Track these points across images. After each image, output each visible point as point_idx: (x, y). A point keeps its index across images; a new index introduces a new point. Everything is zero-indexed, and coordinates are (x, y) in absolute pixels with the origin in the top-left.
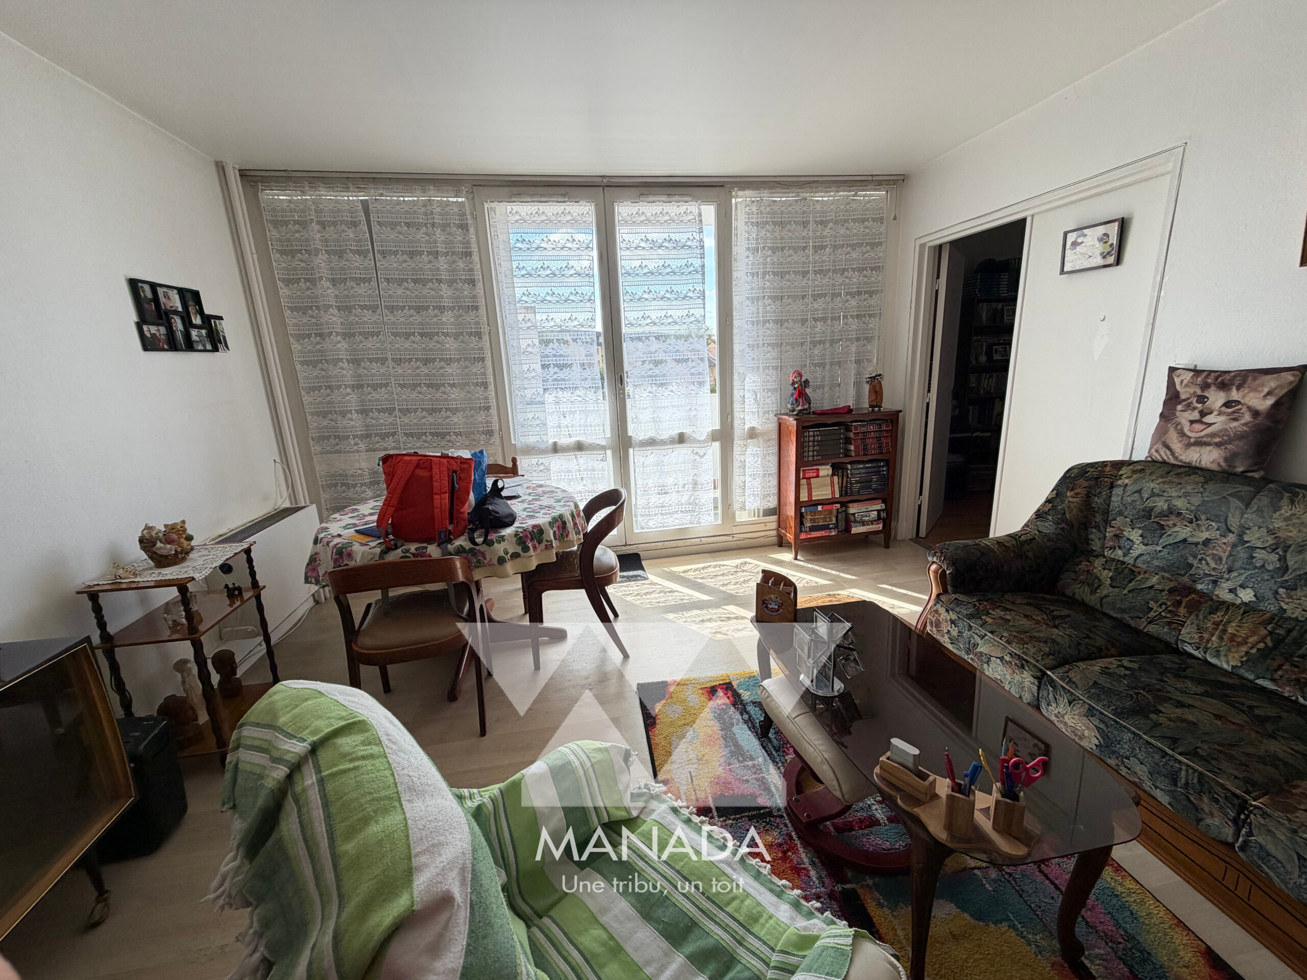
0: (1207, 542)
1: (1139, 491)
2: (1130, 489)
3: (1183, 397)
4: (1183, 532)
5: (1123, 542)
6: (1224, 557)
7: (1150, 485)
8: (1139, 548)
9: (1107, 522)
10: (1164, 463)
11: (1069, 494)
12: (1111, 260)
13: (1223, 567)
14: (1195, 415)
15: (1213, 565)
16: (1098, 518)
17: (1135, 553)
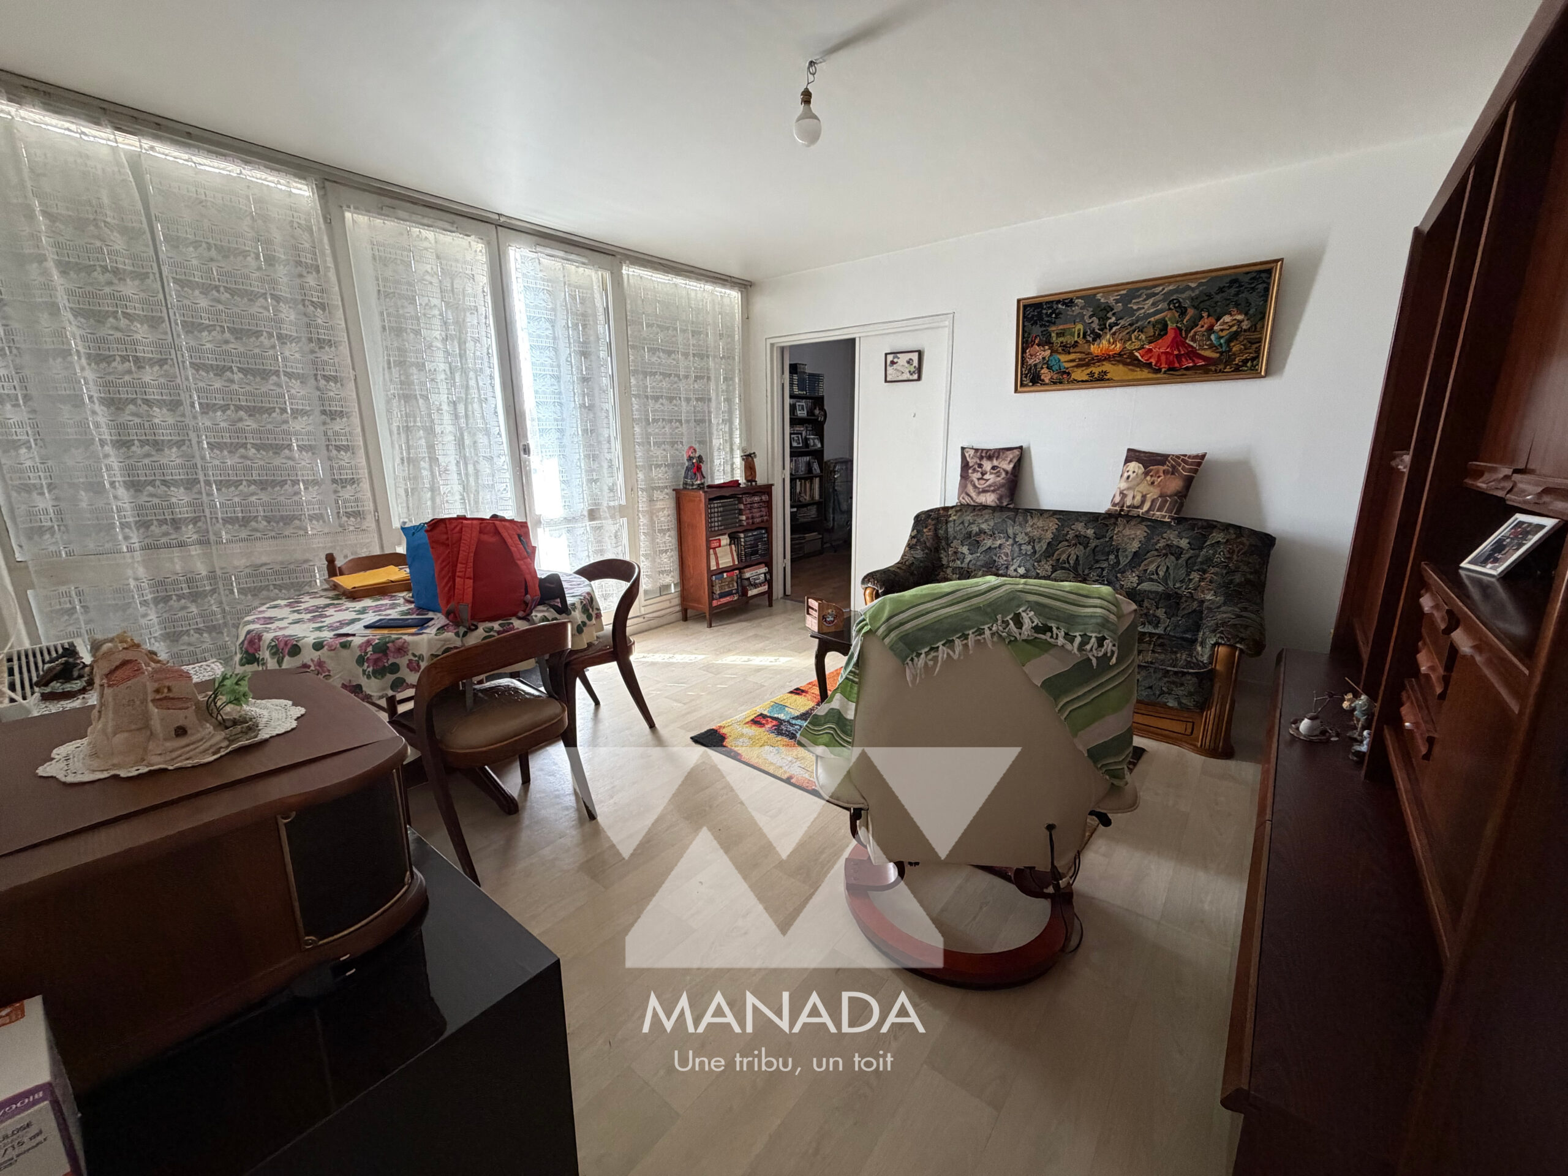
0: (1000, 546)
1: (963, 523)
2: (957, 522)
3: (971, 465)
4: (989, 543)
5: (959, 555)
6: (1009, 552)
7: (969, 518)
8: (969, 558)
9: (949, 545)
10: (968, 504)
11: (925, 530)
12: (915, 376)
13: (1010, 558)
14: (979, 475)
15: (1005, 558)
16: (943, 543)
17: (967, 560)
